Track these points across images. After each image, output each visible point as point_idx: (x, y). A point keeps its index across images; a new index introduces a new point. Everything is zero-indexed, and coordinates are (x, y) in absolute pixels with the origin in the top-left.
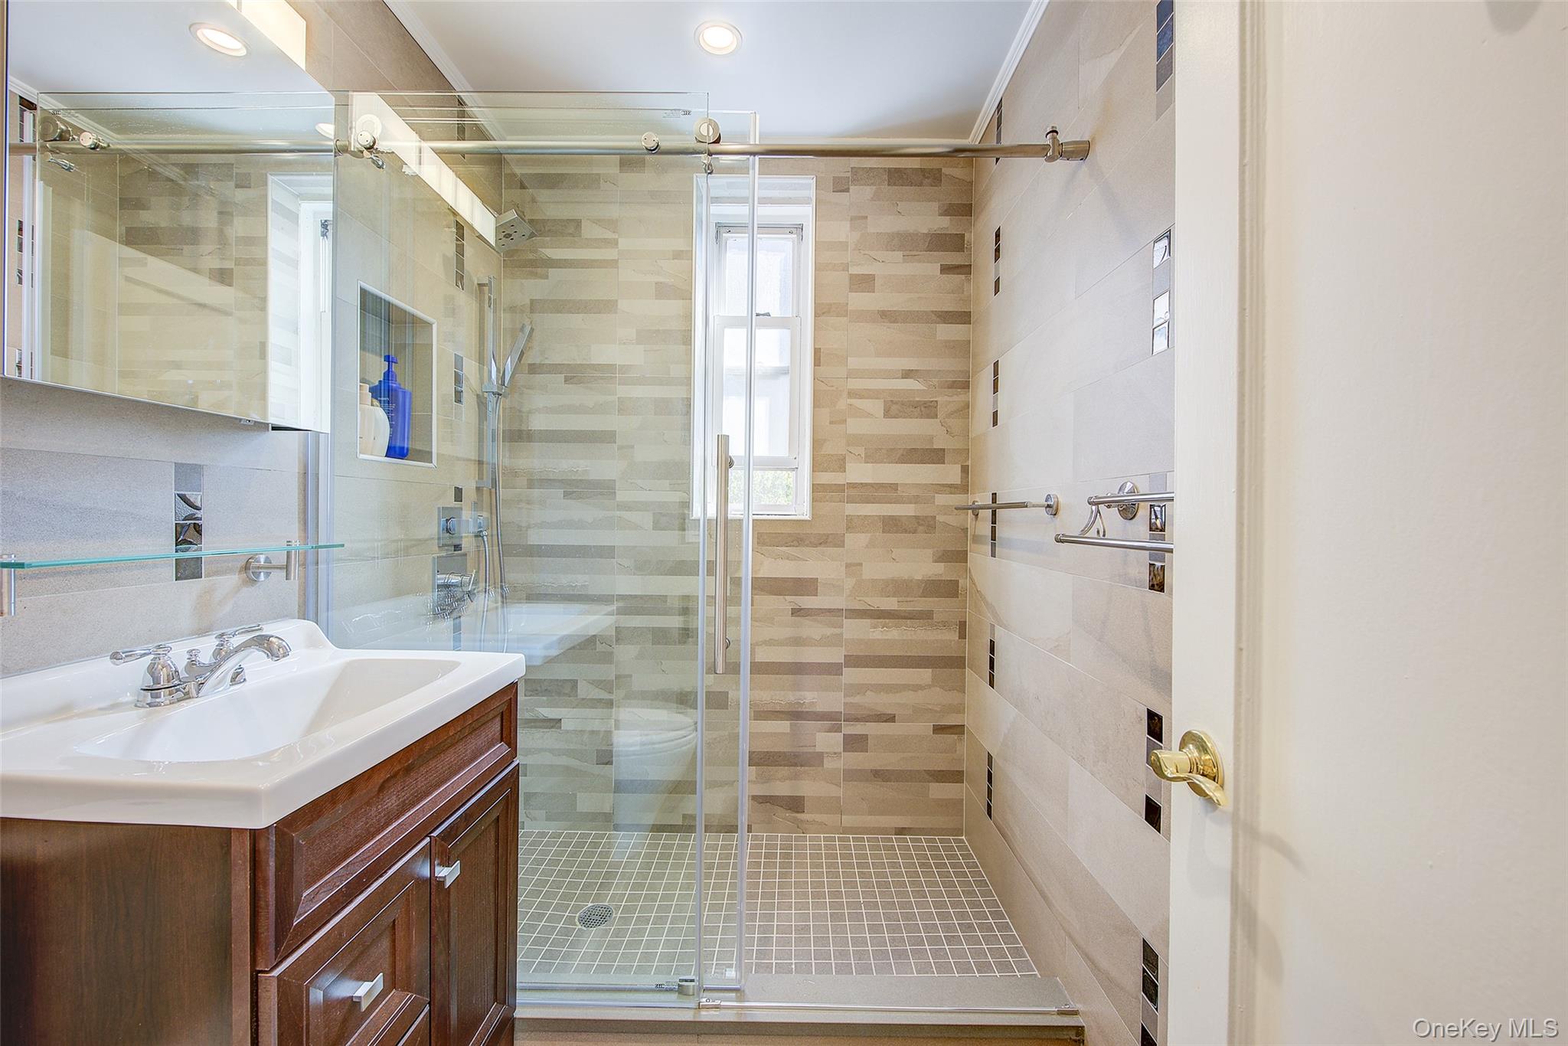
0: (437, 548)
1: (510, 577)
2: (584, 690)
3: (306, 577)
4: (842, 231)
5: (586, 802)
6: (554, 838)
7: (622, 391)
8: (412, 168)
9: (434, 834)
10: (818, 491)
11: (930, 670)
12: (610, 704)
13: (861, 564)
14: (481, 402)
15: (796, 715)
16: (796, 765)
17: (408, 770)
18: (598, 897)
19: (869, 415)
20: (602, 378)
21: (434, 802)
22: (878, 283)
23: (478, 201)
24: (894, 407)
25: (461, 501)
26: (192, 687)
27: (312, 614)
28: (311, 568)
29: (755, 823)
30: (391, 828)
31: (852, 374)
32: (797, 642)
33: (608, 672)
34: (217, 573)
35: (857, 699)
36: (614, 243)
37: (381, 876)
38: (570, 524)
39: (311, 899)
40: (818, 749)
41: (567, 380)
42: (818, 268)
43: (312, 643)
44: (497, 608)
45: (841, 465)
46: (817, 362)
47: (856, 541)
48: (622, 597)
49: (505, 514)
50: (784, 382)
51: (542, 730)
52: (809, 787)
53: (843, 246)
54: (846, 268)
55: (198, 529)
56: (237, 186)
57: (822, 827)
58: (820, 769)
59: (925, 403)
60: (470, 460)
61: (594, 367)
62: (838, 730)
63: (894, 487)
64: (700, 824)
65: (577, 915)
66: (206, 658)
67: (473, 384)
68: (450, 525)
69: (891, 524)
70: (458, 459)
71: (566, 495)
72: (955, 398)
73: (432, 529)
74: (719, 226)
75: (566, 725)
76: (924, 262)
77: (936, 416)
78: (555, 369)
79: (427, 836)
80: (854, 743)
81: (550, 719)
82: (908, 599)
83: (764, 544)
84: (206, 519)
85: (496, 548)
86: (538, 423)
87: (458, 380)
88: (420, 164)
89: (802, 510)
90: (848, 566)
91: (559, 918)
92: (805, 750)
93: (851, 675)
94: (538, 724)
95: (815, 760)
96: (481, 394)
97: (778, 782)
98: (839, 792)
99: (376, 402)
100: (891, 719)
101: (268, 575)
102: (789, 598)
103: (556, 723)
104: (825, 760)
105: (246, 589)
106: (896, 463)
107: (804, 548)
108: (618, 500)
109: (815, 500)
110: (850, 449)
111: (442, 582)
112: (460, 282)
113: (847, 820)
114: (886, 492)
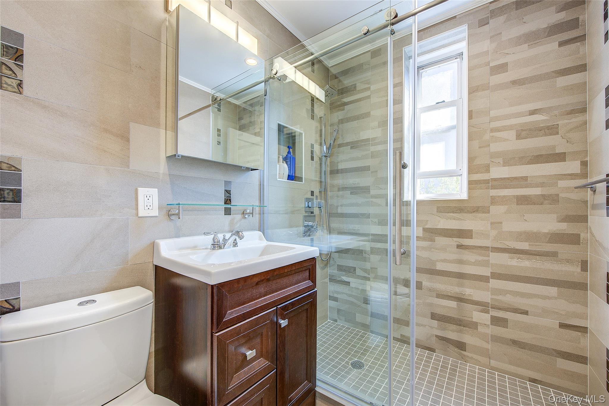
0: (304, 212)
1: (333, 225)
2: (359, 272)
3: (260, 218)
4: (486, 45)
5: (359, 318)
6: (347, 329)
7: (373, 149)
9: (279, 307)
10: (471, 184)
11: (556, 288)
12: (368, 279)
13: (501, 223)
14: (320, 159)
15: (460, 299)
16: (460, 325)
17: (268, 280)
18: (360, 357)
19: (506, 140)
20: (365, 145)
21: (279, 295)
22: (510, 66)
23: (317, 87)
24: (524, 133)
25: (313, 196)
26: (222, 245)
27: (262, 230)
28: (262, 215)
29: (437, 349)
30: (261, 299)
31: (492, 120)
32: (460, 262)
33: (368, 266)
34: (235, 214)
35: (500, 298)
36: (369, 89)
37: (257, 315)
38: (352, 205)
40: (474, 320)
41: (351, 148)
42: (470, 69)
44: (327, 235)
45: (487, 169)
46: (470, 117)
47: (497, 210)
48: (373, 235)
49: (330, 202)
50: (454, 133)
51: (343, 285)
52: (468, 338)
53: (486, 53)
54: (488, 64)
55: (230, 200)
57: (478, 363)
58: (475, 331)
59: (548, 127)
60: (317, 181)
61: (363, 141)
62: (487, 312)
63: (525, 178)
65: (351, 362)
67: (318, 153)
68: (309, 204)
69: (523, 200)
70: (312, 180)
71: (351, 193)
72: (574, 120)
73: (303, 205)
74: (419, 67)
75: (352, 285)
76: (545, 44)
77: (557, 133)
78: (347, 144)
79: (276, 306)
80: (496, 321)
81: (346, 282)
82: (537, 244)
83: (441, 212)
84: (233, 198)
86: (341, 166)
87: (312, 152)
89: (462, 195)
90: (492, 223)
91: (343, 361)
92: (466, 319)
93: (494, 283)
94: (342, 283)
95: (473, 326)
96: (321, 157)
97: (450, 332)
98: (489, 346)
99: (284, 162)
100: (526, 313)
101: (249, 216)
102: (455, 239)
103: (348, 283)
104: (479, 327)
105: (243, 220)
106: (527, 164)
107: (464, 214)
108: (371, 194)
109: (470, 189)
110: (493, 160)
111: (306, 224)
112: (313, 118)
113: (493, 363)
114: (519, 182)
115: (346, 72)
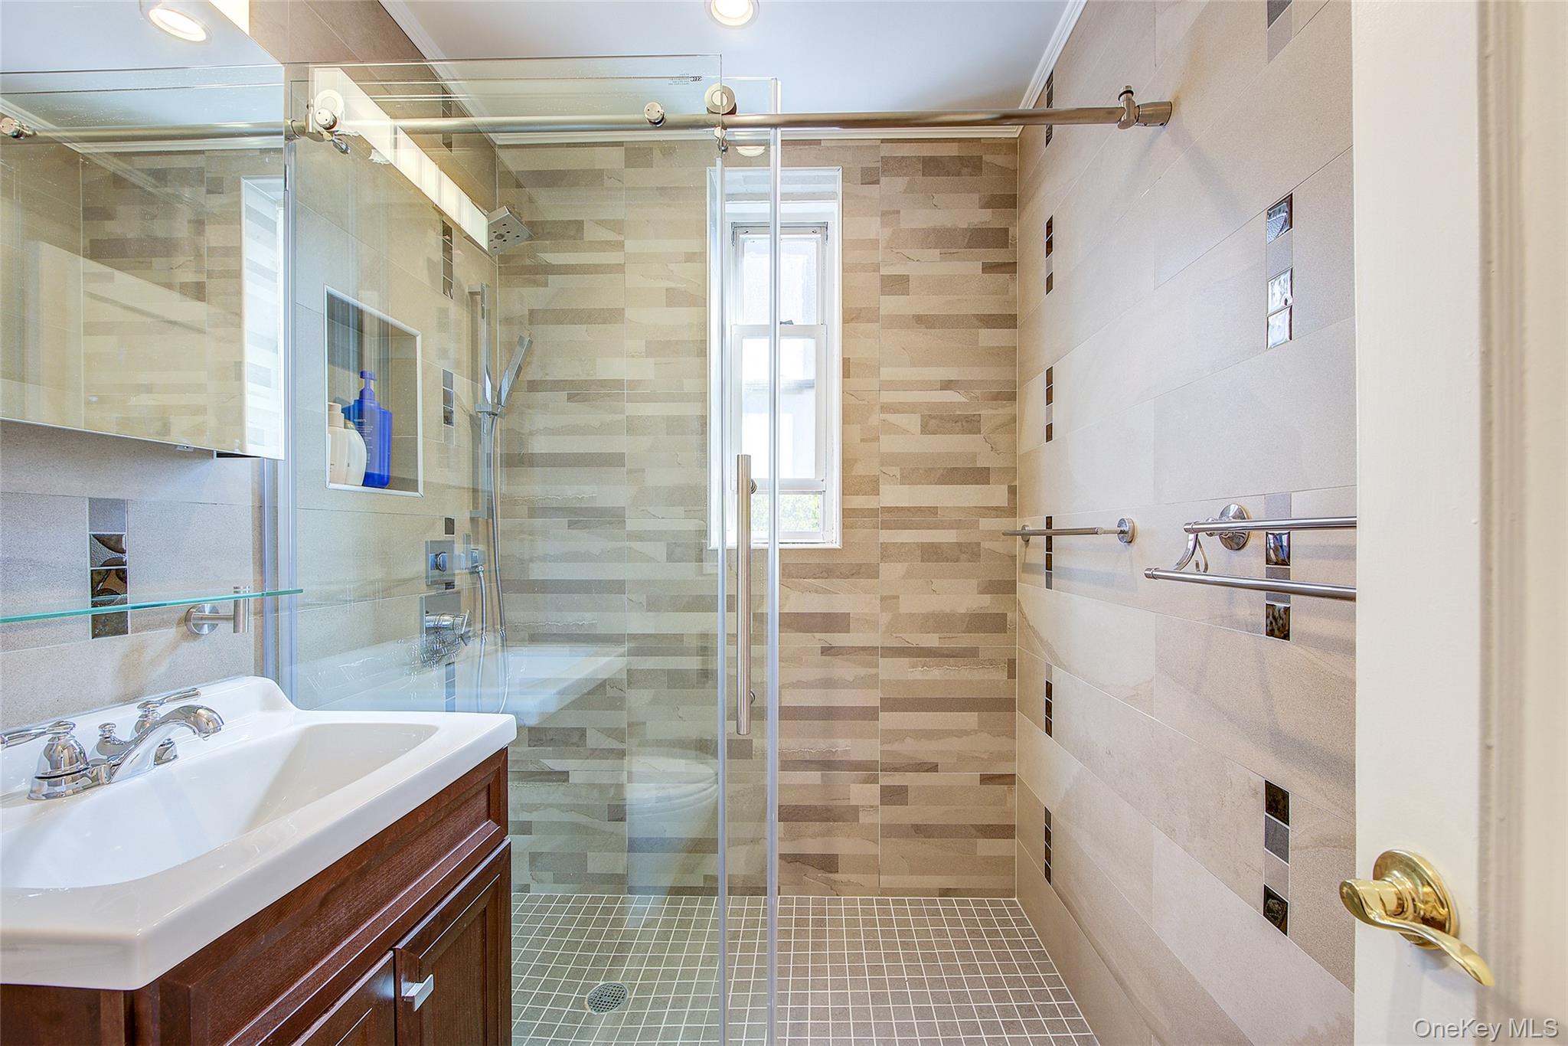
0: (425, 586)
1: (511, 615)
2: (593, 740)
3: (265, 627)
4: (873, 228)
5: (598, 863)
6: (563, 902)
7: (632, 409)
8: (383, 154)
9: (400, 946)
10: (848, 515)
11: (976, 714)
12: (621, 754)
13: (897, 597)
14: (475, 422)
15: (827, 764)
16: (828, 820)
17: (362, 873)
18: (610, 974)
19: (905, 432)
20: (609, 395)
22: (913, 284)
23: (467, 200)
24: (933, 422)
25: (453, 534)
26: (103, 771)
27: (271, 668)
28: (270, 616)
29: (786, 885)
30: (339, 948)
31: (883, 386)
32: (828, 684)
33: (621, 719)
34: (148, 627)
35: (896, 747)
36: (620, 246)
37: (327, 1010)
38: (576, 557)
40: (853, 803)
41: (570, 398)
42: (846, 269)
43: (270, 704)
44: (496, 651)
45: (873, 487)
46: (846, 373)
47: (892, 571)
48: (633, 637)
49: (503, 546)
50: (810, 396)
51: (547, 784)
52: (843, 845)
53: (874, 244)
54: (876, 268)
55: (122, 576)
56: (209, 192)
57: (859, 888)
58: (855, 825)
59: (967, 417)
60: (464, 488)
61: (602, 383)
62: (875, 780)
63: (933, 511)
64: (723, 886)
65: (587, 996)
66: (124, 732)
67: (466, 404)
68: (440, 559)
69: (931, 553)
70: (449, 487)
71: (571, 525)
72: (1000, 411)
73: (419, 566)
74: (736, 227)
75: (574, 778)
76: (965, 260)
77: (979, 432)
78: (557, 385)
79: (390, 949)
80: (893, 795)
81: (556, 772)
82: (951, 635)
83: (790, 576)
84: (133, 562)
85: (494, 585)
86: (540, 445)
87: (447, 398)
89: (832, 538)
90: (883, 599)
91: (567, 1001)
92: (838, 803)
93: (889, 720)
94: (542, 777)
95: (849, 814)
96: (474, 414)
97: (809, 839)
98: (877, 850)
99: (350, 424)
100: (934, 768)
101: (213, 627)
102: (818, 635)
103: (563, 776)
104: (861, 814)
105: (186, 644)
106: (936, 484)
107: (834, 580)
108: (627, 529)
109: (845, 527)
110: (884, 469)
111: (432, 624)
112: (448, 289)
113: (886, 880)
114: (925, 517)
115: (551, 179)
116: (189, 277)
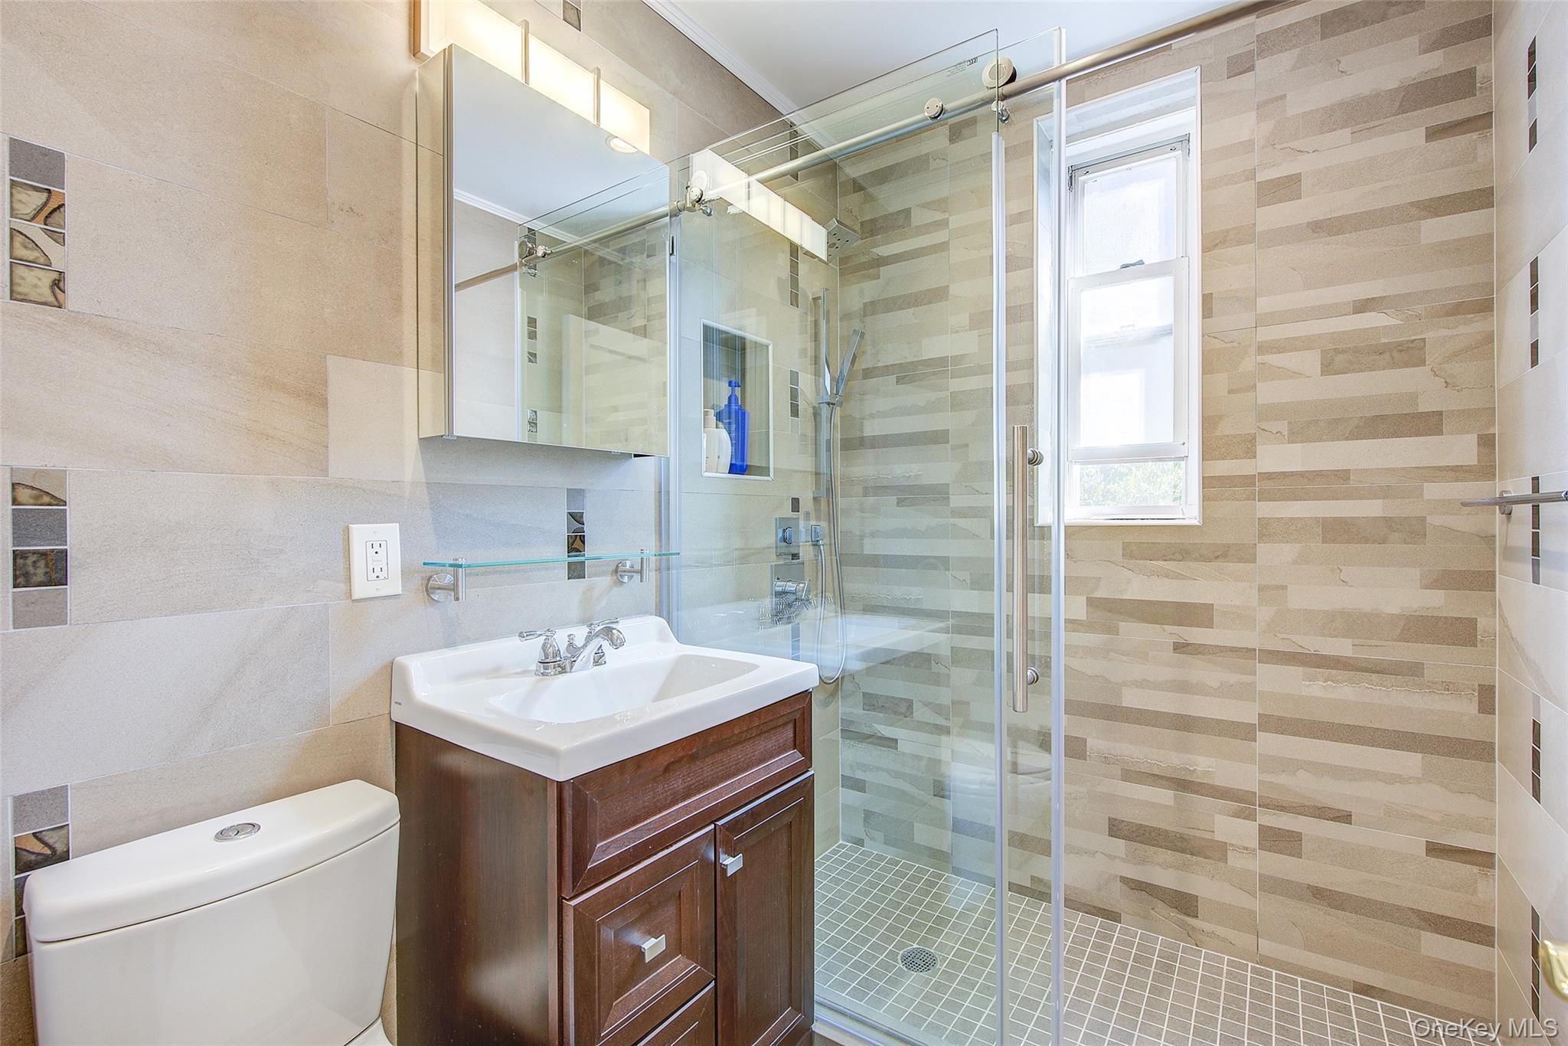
0: (775, 556)
1: (849, 587)
2: (921, 713)
3: (661, 580)
4: (1245, 126)
5: (923, 835)
6: (892, 864)
8: (740, 205)
9: (719, 823)
10: (1211, 486)
11: (1420, 756)
12: (946, 731)
13: (1285, 588)
14: (816, 414)
15: (1182, 784)
16: (1183, 851)
17: (693, 758)
18: (924, 941)
19: (1296, 374)
20: (934, 373)
21: (719, 793)
22: (1306, 185)
23: (807, 219)
24: (1340, 358)
25: (798, 511)
26: (567, 664)
27: (665, 613)
28: (664, 573)
29: (1126, 913)
30: (677, 807)
31: (1262, 321)
32: (1183, 687)
33: (945, 696)
34: (595, 575)
35: (1282, 779)
36: (943, 224)
37: (667, 848)
38: (902, 533)
39: (605, 850)
40: (1218, 837)
41: (899, 381)
42: (1207, 186)
43: (662, 638)
44: (836, 616)
45: (1247, 448)
46: (1207, 310)
47: (1275, 555)
48: (957, 614)
49: (843, 524)
50: (1167, 346)
51: (879, 748)
52: (1201, 883)
53: (1248, 146)
54: (1251, 174)
55: (582, 539)
57: (1228, 946)
58: (1221, 865)
59: (1400, 344)
60: (808, 472)
61: (928, 363)
62: (1251, 816)
63: (1343, 475)
65: (902, 952)
66: (579, 642)
67: (809, 397)
68: (787, 534)
69: (1337, 531)
70: (796, 471)
71: (900, 503)
72: (1462, 330)
73: (770, 538)
74: (1073, 171)
75: (902, 747)
76: (1394, 132)
77: (1423, 363)
78: (887, 370)
79: (711, 823)
81: (888, 738)
82: (1373, 643)
83: (1132, 557)
84: (588, 531)
85: (834, 557)
86: (872, 429)
87: (794, 394)
88: (749, 198)
89: (1189, 512)
90: (1261, 589)
91: (882, 949)
92: (1198, 834)
93: (1268, 743)
94: (877, 741)
95: (1216, 851)
96: (817, 406)
97: (1158, 868)
98: (1255, 904)
99: (721, 425)
100: (1346, 818)
101: (631, 577)
102: (1169, 628)
103: (891, 743)
104: (1229, 853)
105: (616, 588)
106: (1347, 439)
107: (1191, 563)
108: (951, 506)
109: (1205, 498)
110: (1264, 425)
111: (780, 589)
112: (794, 300)
113: (1266, 947)
114: (1333, 484)
115: (883, 176)
116: (639, 322)
